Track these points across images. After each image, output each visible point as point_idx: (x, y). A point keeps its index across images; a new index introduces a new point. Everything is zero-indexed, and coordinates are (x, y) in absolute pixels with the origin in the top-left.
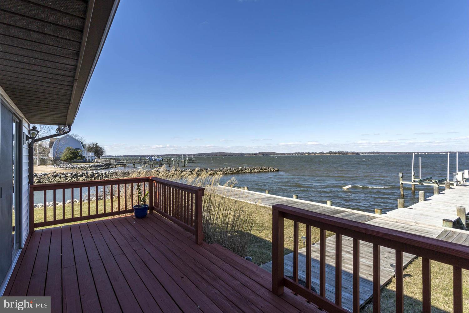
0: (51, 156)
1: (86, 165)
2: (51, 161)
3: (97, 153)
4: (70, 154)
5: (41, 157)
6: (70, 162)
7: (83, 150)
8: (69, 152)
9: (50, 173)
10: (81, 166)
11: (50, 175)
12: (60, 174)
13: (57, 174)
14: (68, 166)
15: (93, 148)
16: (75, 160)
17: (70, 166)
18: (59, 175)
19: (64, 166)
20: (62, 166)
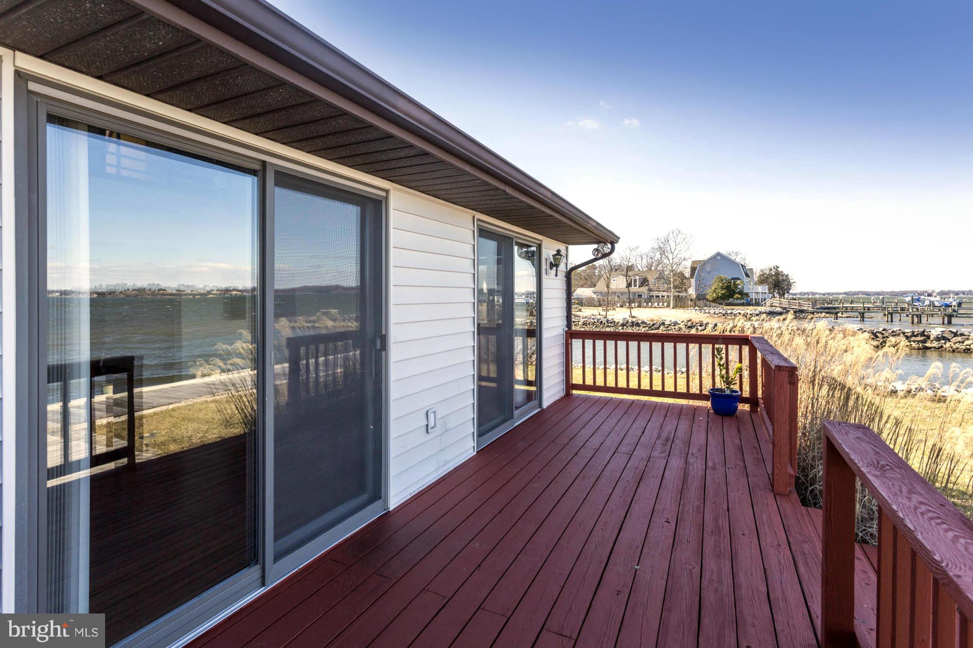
0: (692, 292)
1: (750, 310)
2: (692, 300)
3: (779, 286)
4: (722, 288)
5: (677, 294)
6: (722, 304)
7: (746, 280)
8: (721, 284)
9: (682, 322)
10: (739, 311)
11: (682, 324)
12: (696, 324)
13: (692, 324)
14: (717, 311)
15: (771, 275)
16: (731, 300)
17: (721, 311)
18: (695, 326)
19: (710, 311)
20: (707, 311)
